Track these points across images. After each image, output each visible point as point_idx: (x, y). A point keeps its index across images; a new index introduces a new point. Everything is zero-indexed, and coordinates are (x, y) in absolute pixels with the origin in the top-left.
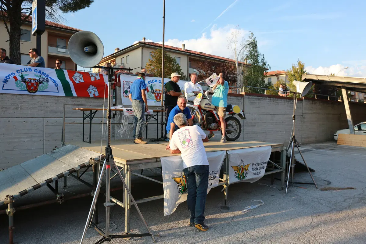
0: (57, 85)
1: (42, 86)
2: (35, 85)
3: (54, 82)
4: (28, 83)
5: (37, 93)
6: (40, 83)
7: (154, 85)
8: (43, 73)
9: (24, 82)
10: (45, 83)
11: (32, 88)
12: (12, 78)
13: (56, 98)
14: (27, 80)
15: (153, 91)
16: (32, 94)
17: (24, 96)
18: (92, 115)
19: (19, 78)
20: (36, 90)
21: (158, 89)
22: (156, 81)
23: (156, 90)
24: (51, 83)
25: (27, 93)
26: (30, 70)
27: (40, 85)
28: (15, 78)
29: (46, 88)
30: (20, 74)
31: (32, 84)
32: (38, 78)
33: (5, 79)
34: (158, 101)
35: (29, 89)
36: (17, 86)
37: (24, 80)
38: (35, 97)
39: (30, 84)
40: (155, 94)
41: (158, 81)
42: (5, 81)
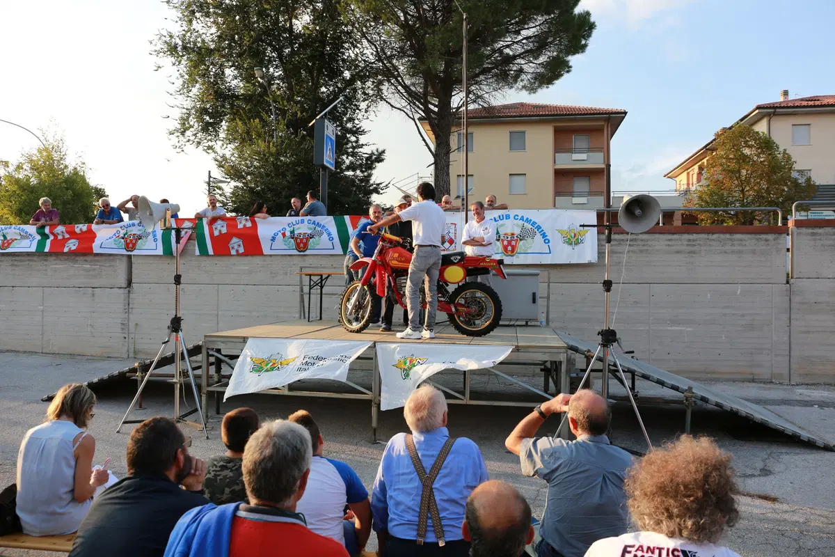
0: (331, 239)
1: (313, 242)
2: (305, 241)
3: (329, 234)
4: (296, 239)
5: (308, 252)
6: (311, 238)
7: (502, 225)
8: (318, 223)
9: (293, 238)
10: (317, 238)
11: (302, 245)
12: (280, 234)
13: (331, 258)
14: (296, 236)
15: (499, 237)
16: (302, 253)
17: (294, 257)
18: (323, 282)
19: (288, 234)
20: (305, 247)
21: (509, 231)
22: (508, 217)
23: (505, 234)
24: (325, 236)
25: (296, 252)
26: (303, 221)
27: (311, 240)
28: (284, 235)
29: (318, 244)
30: (292, 229)
31: (301, 240)
32: (309, 232)
33: (273, 237)
34: (507, 256)
35: (298, 248)
36: (285, 244)
37: (293, 236)
38: (306, 258)
39: (299, 241)
40: (503, 241)
41: (512, 216)
42: (273, 239)
